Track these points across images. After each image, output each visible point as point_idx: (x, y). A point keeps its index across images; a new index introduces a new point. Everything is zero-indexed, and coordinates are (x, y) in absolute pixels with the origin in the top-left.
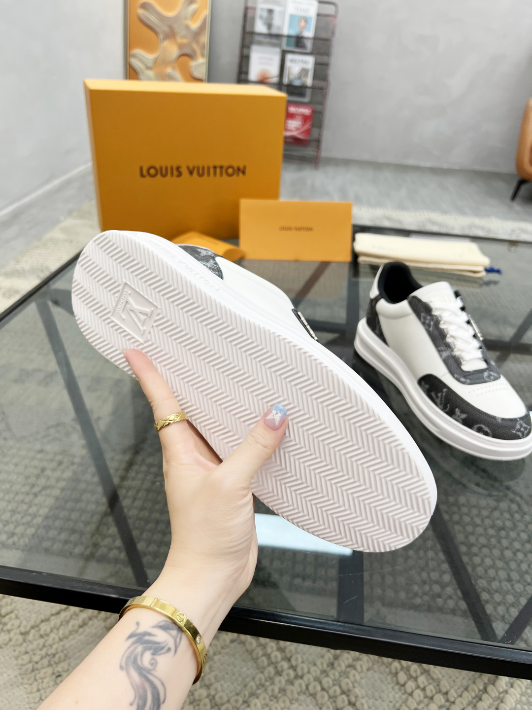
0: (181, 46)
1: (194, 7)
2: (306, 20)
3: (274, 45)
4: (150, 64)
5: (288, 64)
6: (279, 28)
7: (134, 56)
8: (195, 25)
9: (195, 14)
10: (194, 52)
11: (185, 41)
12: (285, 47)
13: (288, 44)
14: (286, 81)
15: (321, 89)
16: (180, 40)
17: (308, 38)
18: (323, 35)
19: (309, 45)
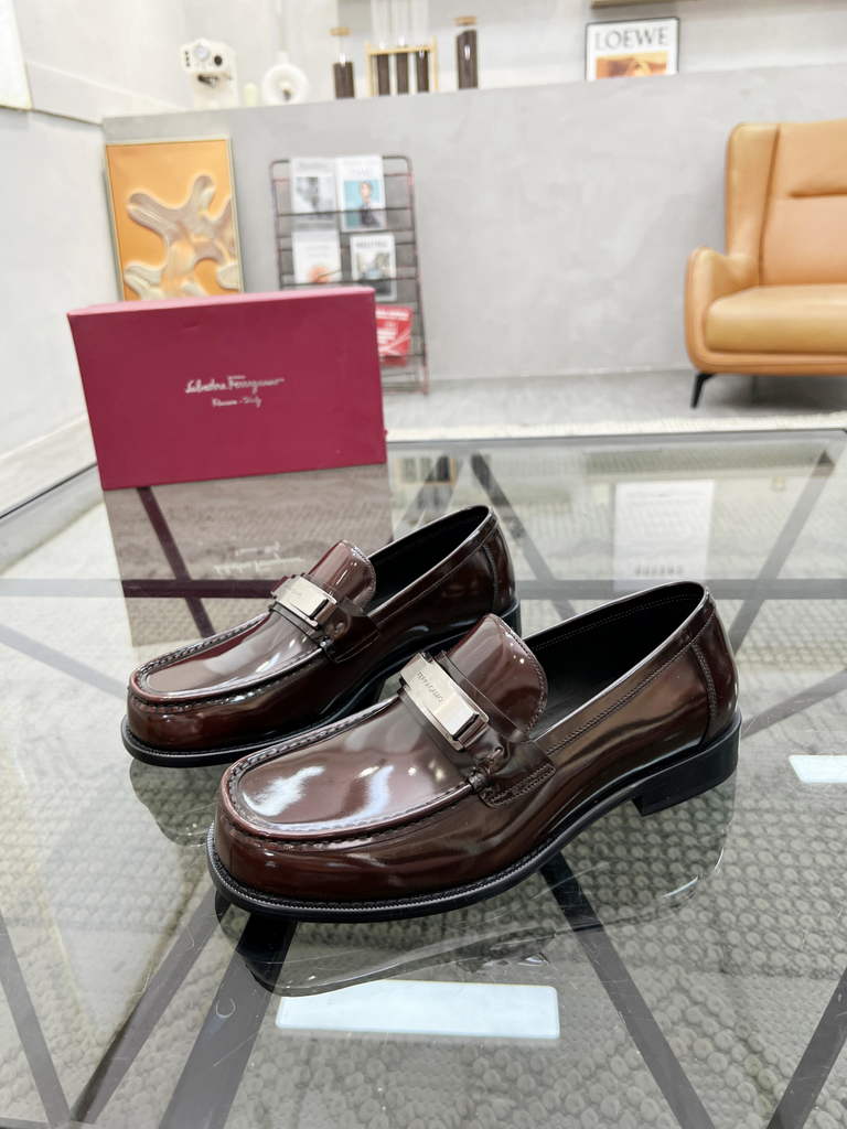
0: (197, 248)
1: (209, 191)
2: (370, 186)
3: (328, 227)
4: (155, 280)
5: (355, 250)
6: (330, 202)
7: (129, 271)
8: (215, 217)
9: (212, 199)
10: (220, 252)
11: (203, 239)
12: (345, 229)
13: (349, 223)
14: (356, 275)
15: (410, 278)
16: (194, 240)
17: (379, 210)
18: (397, 203)
19: (381, 218)
